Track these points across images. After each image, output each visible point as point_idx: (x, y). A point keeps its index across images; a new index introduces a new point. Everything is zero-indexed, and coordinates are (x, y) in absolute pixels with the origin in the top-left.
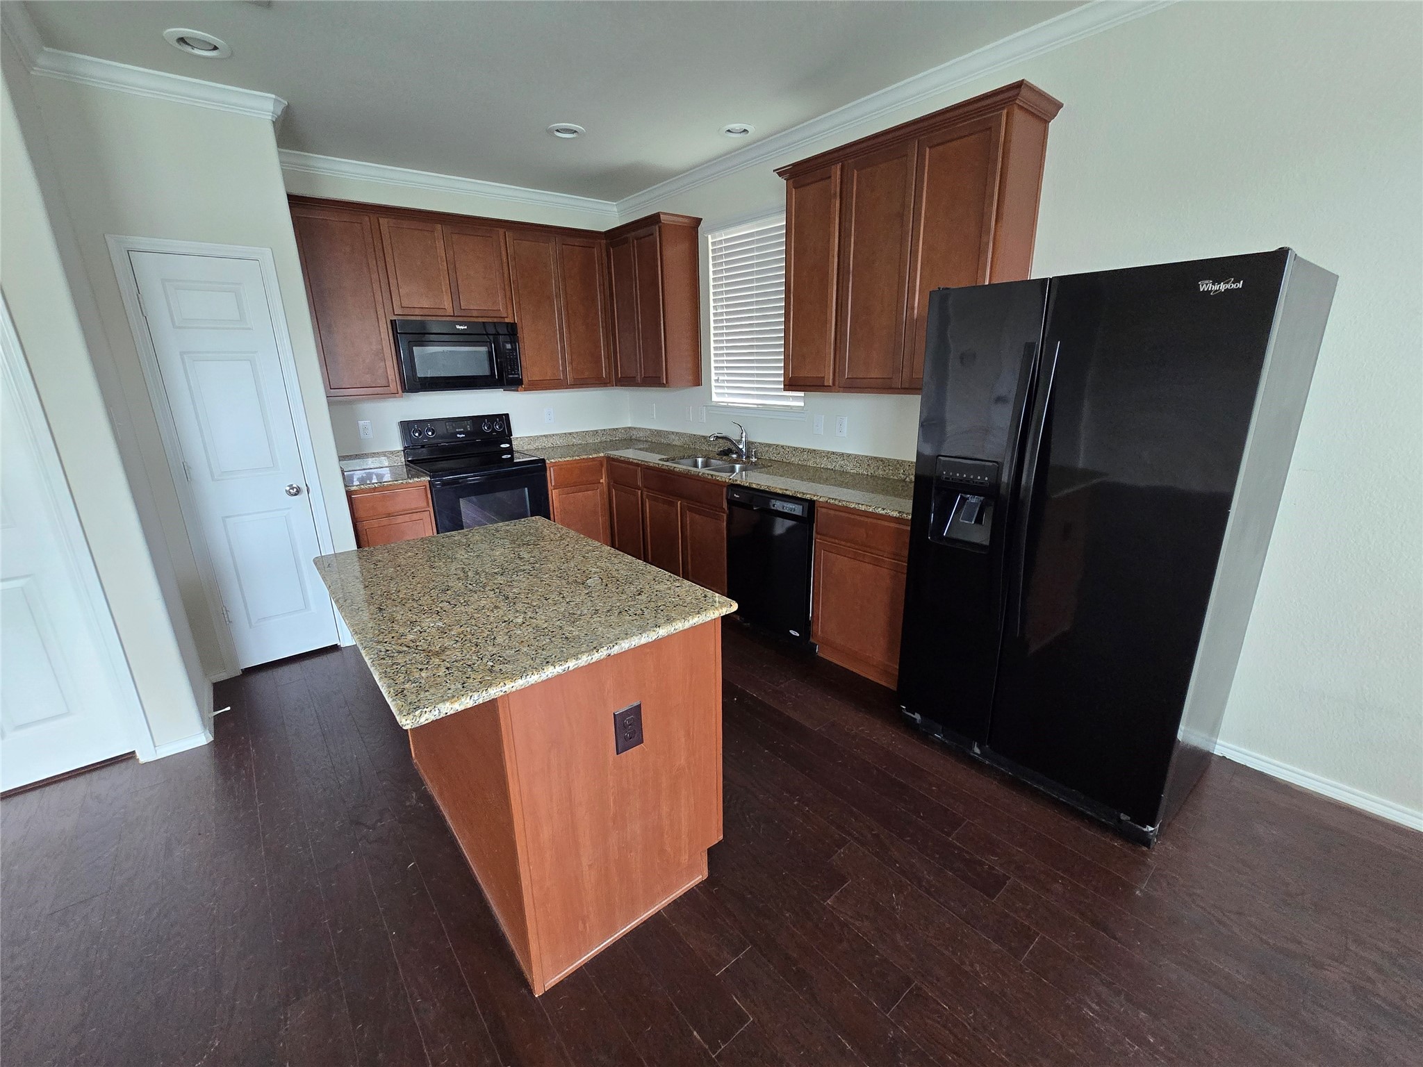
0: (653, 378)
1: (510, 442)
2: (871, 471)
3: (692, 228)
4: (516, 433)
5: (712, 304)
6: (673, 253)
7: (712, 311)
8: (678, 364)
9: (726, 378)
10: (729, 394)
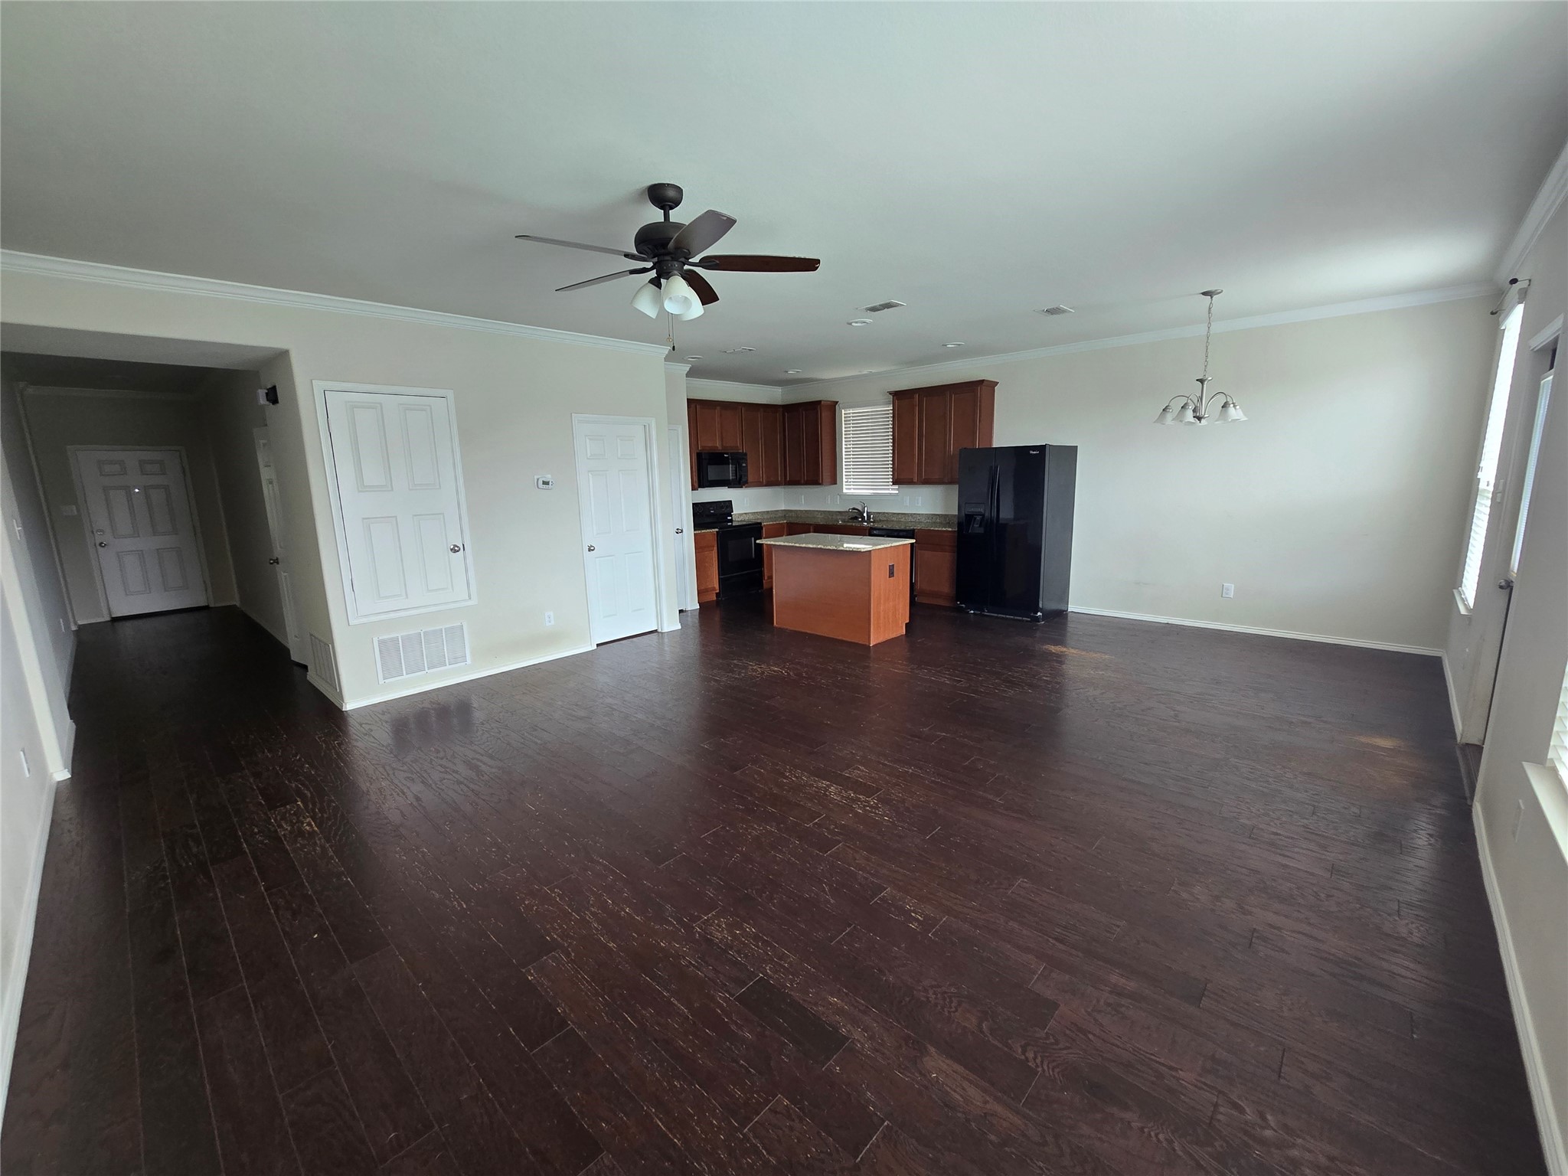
0: (814, 481)
1: (731, 516)
2: (934, 520)
3: (833, 406)
4: (735, 512)
5: (844, 443)
6: (825, 415)
7: (844, 446)
8: (826, 475)
9: (852, 480)
10: (854, 489)
